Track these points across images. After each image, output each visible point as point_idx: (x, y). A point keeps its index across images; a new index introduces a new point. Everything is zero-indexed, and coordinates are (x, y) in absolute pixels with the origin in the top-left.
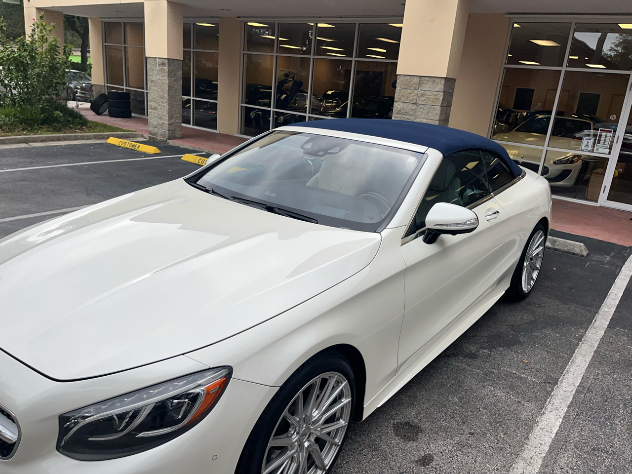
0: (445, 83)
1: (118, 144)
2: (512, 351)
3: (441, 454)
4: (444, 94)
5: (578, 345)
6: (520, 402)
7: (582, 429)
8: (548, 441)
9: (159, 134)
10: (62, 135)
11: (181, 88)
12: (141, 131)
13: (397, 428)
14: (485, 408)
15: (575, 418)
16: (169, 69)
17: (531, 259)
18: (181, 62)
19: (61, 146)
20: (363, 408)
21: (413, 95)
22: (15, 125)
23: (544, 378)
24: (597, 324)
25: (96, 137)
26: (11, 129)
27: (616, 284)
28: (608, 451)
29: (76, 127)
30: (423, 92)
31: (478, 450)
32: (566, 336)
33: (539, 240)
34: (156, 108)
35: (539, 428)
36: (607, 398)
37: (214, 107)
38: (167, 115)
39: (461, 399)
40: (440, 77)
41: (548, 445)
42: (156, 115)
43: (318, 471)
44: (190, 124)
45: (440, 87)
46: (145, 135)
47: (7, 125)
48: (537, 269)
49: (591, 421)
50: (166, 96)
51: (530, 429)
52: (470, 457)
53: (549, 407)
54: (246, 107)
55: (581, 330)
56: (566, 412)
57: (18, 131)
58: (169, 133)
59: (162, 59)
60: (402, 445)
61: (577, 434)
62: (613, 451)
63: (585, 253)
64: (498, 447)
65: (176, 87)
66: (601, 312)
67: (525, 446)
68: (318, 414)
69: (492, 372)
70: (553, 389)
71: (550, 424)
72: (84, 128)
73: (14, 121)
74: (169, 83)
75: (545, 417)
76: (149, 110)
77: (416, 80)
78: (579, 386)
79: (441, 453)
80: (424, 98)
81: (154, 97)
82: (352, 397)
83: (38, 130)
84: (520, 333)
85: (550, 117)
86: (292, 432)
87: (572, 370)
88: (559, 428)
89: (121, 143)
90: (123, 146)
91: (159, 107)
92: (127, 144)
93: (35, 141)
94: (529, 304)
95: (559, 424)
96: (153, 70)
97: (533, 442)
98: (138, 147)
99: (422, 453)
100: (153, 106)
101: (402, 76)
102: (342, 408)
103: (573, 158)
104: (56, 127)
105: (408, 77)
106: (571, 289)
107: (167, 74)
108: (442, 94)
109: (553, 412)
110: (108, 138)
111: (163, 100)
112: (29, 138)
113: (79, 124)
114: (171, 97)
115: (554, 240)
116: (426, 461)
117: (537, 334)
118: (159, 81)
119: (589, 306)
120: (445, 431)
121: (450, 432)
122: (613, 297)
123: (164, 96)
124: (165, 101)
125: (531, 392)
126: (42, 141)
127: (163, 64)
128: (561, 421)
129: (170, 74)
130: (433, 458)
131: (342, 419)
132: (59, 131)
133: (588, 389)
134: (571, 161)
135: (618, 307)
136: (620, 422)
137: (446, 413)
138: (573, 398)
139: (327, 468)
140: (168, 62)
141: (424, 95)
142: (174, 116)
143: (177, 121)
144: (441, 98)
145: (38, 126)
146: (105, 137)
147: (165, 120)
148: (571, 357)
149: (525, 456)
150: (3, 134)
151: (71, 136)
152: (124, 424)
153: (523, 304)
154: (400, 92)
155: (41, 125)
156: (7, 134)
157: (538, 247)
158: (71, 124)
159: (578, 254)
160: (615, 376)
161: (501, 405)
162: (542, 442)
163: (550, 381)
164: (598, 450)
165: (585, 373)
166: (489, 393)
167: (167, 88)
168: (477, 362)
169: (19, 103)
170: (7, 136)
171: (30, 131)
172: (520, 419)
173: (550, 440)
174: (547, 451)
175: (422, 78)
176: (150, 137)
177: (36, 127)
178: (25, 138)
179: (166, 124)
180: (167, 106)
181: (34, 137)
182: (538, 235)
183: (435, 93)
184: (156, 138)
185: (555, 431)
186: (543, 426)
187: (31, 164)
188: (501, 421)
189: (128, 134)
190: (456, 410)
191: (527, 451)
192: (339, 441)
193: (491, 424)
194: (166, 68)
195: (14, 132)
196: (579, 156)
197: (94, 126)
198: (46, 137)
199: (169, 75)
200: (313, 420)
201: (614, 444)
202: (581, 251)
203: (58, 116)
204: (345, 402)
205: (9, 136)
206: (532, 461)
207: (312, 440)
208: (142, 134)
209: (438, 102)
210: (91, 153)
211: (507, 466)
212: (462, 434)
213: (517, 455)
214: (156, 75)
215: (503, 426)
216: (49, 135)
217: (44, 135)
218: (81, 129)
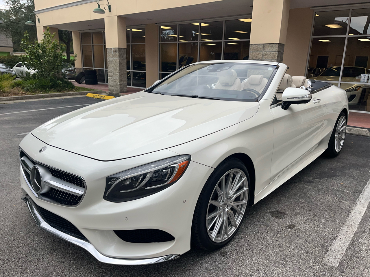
0: (278, 47)
1: (92, 97)
2: (333, 179)
3: (299, 224)
4: (278, 53)
6: (341, 201)
9: (115, 90)
10: (62, 93)
11: (126, 64)
12: (104, 90)
13: (273, 214)
14: (321, 204)
16: (119, 54)
17: (339, 134)
18: (126, 49)
19: (62, 99)
20: (254, 197)
21: (260, 55)
22: (36, 89)
23: (354, 190)
25: (80, 94)
26: (34, 91)
29: (69, 89)
30: (266, 52)
31: (321, 222)
32: (363, 172)
33: (342, 122)
34: (113, 76)
35: (354, 212)
37: (144, 75)
38: (119, 79)
39: (306, 201)
40: (275, 43)
41: (360, 219)
42: (112, 80)
43: (233, 228)
44: (130, 86)
45: (276, 49)
46: (106, 92)
47: (32, 89)
48: (343, 139)
50: (118, 68)
51: (349, 212)
52: (316, 225)
53: (358, 203)
54: (162, 73)
56: (368, 205)
57: (38, 92)
58: (120, 89)
59: (115, 49)
60: (276, 220)
63: (369, 135)
64: (332, 221)
65: (123, 63)
67: (347, 220)
68: (232, 193)
69: (323, 189)
70: (359, 195)
71: (360, 210)
72: (73, 89)
73: (35, 87)
74: (119, 61)
75: (356, 207)
76: (108, 78)
77: (261, 46)
80: (267, 56)
81: (111, 70)
82: (249, 187)
83: (49, 91)
84: (336, 172)
85: (341, 67)
86: (220, 200)
87: (369, 187)
88: (366, 212)
89: (94, 96)
90: (95, 97)
91: (114, 75)
92: (97, 96)
93: (48, 97)
94: (340, 159)
96: (110, 55)
97: (351, 218)
98: (104, 97)
99: (288, 224)
100: (111, 75)
101: (253, 45)
102: (244, 193)
103: (356, 87)
104: (58, 89)
105: (257, 45)
106: (363, 151)
107: (118, 56)
108: (277, 53)
109: (361, 205)
110: (87, 94)
111: (116, 71)
112: (44, 95)
113: (71, 87)
114: (121, 69)
115: (350, 129)
116: (291, 227)
117: (346, 171)
118: (114, 61)
120: (299, 214)
121: (303, 214)
123: (117, 69)
124: (117, 72)
125: (347, 197)
126: (52, 97)
127: (116, 51)
128: (366, 209)
129: (120, 56)
130: (295, 226)
131: (244, 200)
132: (60, 91)
134: (355, 90)
137: (299, 207)
139: (238, 226)
140: (119, 50)
141: (266, 54)
142: (123, 80)
143: (124, 82)
144: (277, 55)
145: (48, 89)
146: (85, 94)
147: (118, 82)
148: (368, 181)
149: (348, 224)
150: (30, 94)
151: (67, 94)
152: (138, 183)
153: (336, 158)
154: (252, 54)
155: (50, 88)
156: (32, 94)
157: (342, 127)
158: (66, 88)
159: (365, 136)
161: (330, 203)
162: (356, 218)
163: (357, 192)
166: (322, 198)
167: (118, 64)
168: (313, 185)
169: (38, 77)
170: (32, 95)
171: (44, 92)
172: (342, 208)
173: (361, 217)
174: (360, 222)
175: (265, 45)
176: (109, 93)
177: (48, 90)
178: (42, 95)
179: (118, 84)
180: (119, 74)
181: (47, 95)
182: (342, 119)
183: (273, 52)
184: (113, 93)
185: (363, 213)
186: (356, 211)
187: (48, 107)
188: (331, 210)
189: (97, 92)
190: (304, 205)
191: (348, 222)
192: (243, 211)
193: (326, 211)
194: (117, 53)
195: (36, 92)
196: (360, 87)
197: (78, 89)
198: (54, 95)
199: (119, 57)
200: (230, 196)
202: (367, 134)
203: (60, 83)
204: (245, 189)
205: (34, 94)
206: (352, 226)
207: (230, 208)
208: (105, 91)
209: (275, 57)
210: (79, 101)
211: (338, 228)
212: (309, 215)
213: (343, 224)
214: (112, 58)
215: (333, 212)
216: (55, 93)
217: (53, 94)
218: (72, 90)
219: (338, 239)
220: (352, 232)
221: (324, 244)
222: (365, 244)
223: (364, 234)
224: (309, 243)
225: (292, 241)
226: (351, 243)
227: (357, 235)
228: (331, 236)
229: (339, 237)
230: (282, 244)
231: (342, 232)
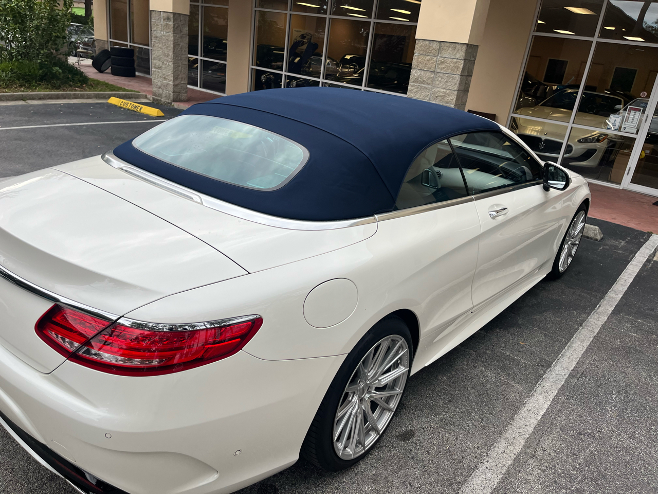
0: (466, 50)
1: (119, 105)
3: (423, 431)
4: (465, 62)
5: (578, 329)
6: (510, 384)
7: (570, 413)
8: (534, 422)
9: (163, 96)
10: (61, 93)
11: (187, 46)
12: (144, 91)
14: (473, 388)
15: (564, 402)
16: (174, 25)
18: (187, 17)
19: (60, 104)
21: (431, 62)
22: (12, 81)
23: (538, 360)
24: (601, 309)
25: (97, 97)
26: (8, 85)
27: (628, 270)
28: (594, 436)
29: (76, 85)
30: (442, 59)
31: (461, 428)
32: (566, 320)
34: (161, 67)
35: (525, 409)
36: (601, 384)
37: (223, 69)
38: (172, 75)
39: (450, 378)
40: (461, 43)
41: (533, 426)
42: (160, 75)
44: (197, 86)
45: (461, 54)
46: (149, 96)
49: (581, 405)
50: (171, 54)
51: (517, 409)
52: (452, 434)
53: (539, 390)
54: (257, 69)
55: (583, 315)
56: (556, 396)
57: (16, 88)
58: (174, 95)
59: (167, 13)
61: (564, 417)
62: (600, 436)
63: (599, 237)
64: (482, 426)
65: (181, 44)
66: (607, 297)
67: (510, 426)
69: (485, 353)
70: (545, 372)
71: (537, 407)
72: (84, 86)
73: (11, 77)
74: (174, 40)
75: (532, 400)
76: (153, 69)
77: (436, 46)
78: (573, 370)
79: (423, 429)
80: (444, 66)
81: (158, 54)
83: (36, 87)
84: (520, 315)
85: (578, 92)
87: (568, 354)
88: (547, 411)
89: (122, 104)
90: (125, 106)
91: (163, 66)
92: (129, 105)
93: (32, 98)
95: (546, 406)
96: (157, 25)
97: (518, 423)
98: (141, 109)
99: (404, 429)
100: (156, 64)
101: (421, 41)
103: (599, 136)
104: (55, 84)
105: (427, 42)
106: (579, 273)
107: (172, 29)
108: (463, 62)
109: (542, 395)
110: (109, 98)
111: (167, 59)
112: (26, 95)
113: (80, 81)
114: (176, 56)
116: (407, 436)
117: (537, 317)
118: (164, 37)
119: (595, 291)
120: (430, 408)
121: (435, 409)
122: (622, 283)
123: (168, 55)
124: (170, 60)
125: (522, 374)
126: (40, 99)
127: (168, 19)
128: (549, 404)
129: (176, 30)
130: (414, 434)
132: (58, 88)
133: (582, 373)
134: (597, 140)
135: (626, 293)
136: (611, 408)
137: (433, 392)
138: (565, 382)
140: (174, 17)
141: (443, 62)
142: (180, 76)
143: (182, 82)
144: (461, 66)
145: (36, 82)
147: (170, 81)
148: (568, 341)
149: (508, 436)
151: (70, 94)
154: (418, 58)
155: (39, 81)
156: (4, 90)
158: (71, 81)
159: (591, 238)
160: (612, 363)
161: (489, 386)
162: (527, 423)
163: (544, 364)
164: (584, 435)
165: (581, 358)
166: (479, 374)
167: (172, 46)
169: (16, 57)
170: (4, 92)
171: (27, 88)
172: (507, 400)
173: (536, 422)
174: (531, 432)
175: (442, 44)
176: (153, 99)
177: (34, 84)
178: (22, 95)
179: (171, 85)
180: (172, 66)
181: (32, 95)
183: (456, 60)
184: (160, 100)
185: (542, 413)
186: (530, 408)
187: (28, 123)
188: (488, 401)
189: (131, 94)
190: (443, 389)
191: (510, 432)
193: (478, 404)
194: (171, 23)
195: (12, 88)
196: (606, 135)
197: (95, 84)
198: (44, 94)
199: (174, 31)
201: (602, 429)
202: (596, 235)
203: (57, 72)
205: (6, 92)
206: (515, 441)
208: (146, 95)
209: (457, 70)
210: (91, 112)
211: (488, 445)
212: (447, 412)
213: (500, 434)
214: (161, 31)
215: (490, 406)
216: (48, 92)
217: (42, 93)
218: (81, 87)
219: (482, 468)
220: (511, 455)
221: (455, 478)
222: (529, 482)
223: (531, 461)
224: (428, 474)
225: (400, 468)
226: (504, 478)
227: (519, 463)
228: (471, 461)
229: (486, 463)
230: (380, 474)
231: (493, 454)
